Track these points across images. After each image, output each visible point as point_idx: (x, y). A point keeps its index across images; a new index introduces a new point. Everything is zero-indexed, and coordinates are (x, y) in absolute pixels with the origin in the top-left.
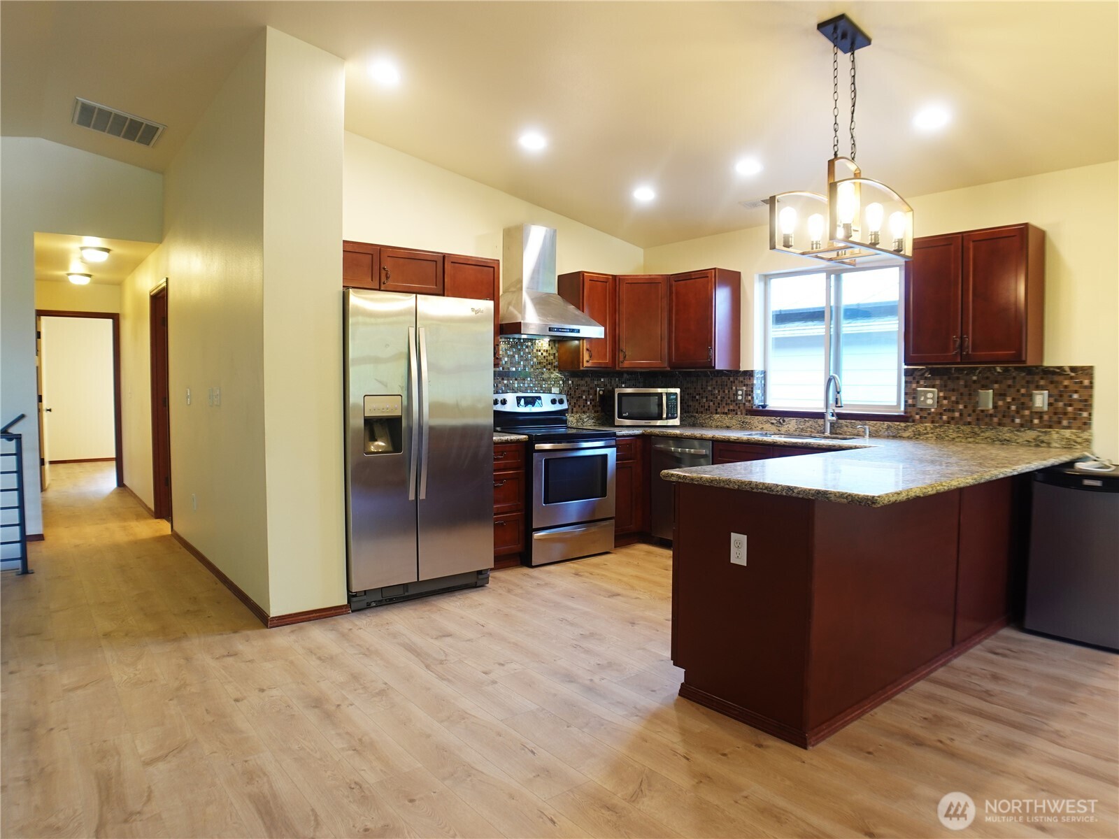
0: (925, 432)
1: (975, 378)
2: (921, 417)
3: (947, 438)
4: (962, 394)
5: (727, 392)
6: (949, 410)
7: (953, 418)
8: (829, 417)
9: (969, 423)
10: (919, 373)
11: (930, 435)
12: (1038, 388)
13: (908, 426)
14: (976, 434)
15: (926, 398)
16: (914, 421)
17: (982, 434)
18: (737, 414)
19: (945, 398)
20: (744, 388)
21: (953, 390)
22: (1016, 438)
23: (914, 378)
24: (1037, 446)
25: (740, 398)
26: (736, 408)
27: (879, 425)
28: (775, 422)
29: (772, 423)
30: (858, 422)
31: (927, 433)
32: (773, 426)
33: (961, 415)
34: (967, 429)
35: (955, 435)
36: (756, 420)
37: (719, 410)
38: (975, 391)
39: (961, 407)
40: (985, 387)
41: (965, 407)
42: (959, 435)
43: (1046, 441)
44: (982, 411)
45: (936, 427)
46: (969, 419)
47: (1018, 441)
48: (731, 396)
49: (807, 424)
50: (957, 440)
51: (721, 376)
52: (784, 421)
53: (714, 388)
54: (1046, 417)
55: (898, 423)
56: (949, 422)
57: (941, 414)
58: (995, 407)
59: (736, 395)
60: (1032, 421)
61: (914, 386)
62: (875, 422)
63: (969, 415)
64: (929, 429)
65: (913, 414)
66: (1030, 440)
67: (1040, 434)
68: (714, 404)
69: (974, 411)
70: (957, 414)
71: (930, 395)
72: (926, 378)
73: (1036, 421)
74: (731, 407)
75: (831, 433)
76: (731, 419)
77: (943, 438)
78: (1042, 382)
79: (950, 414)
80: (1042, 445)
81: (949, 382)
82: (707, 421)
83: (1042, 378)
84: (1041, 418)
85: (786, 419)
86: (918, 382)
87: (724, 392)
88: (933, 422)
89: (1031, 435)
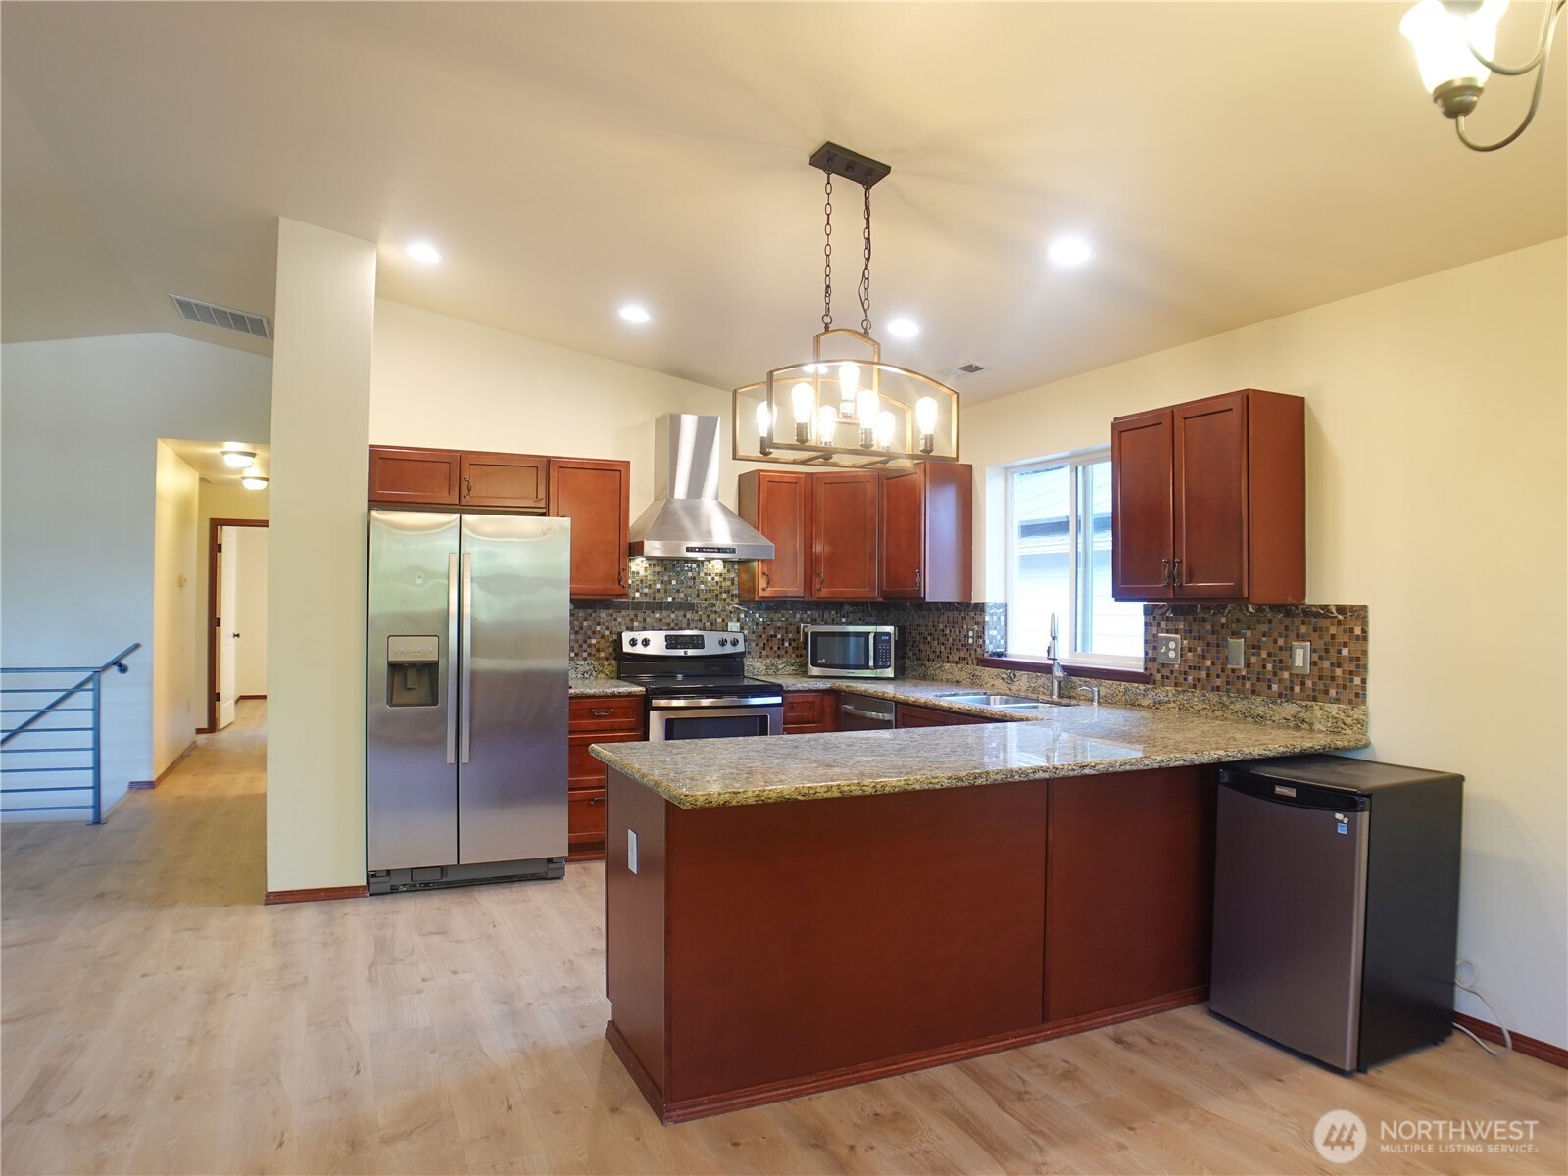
0: (1166, 699)
1: (1223, 620)
2: (1163, 677)
3: (1191, 710)
4: (1208, 644)
5: (958, 632)
6: (1194, 668)
7: (1199, 680)
8: (1058, 673)
9: (1218, 689)
10: (1160, 612)
11: (1172, 704)
12: (1298, 637)
13: (1148, 689)
14: (1224, 704)
15: (1168, 649)
16: (1155, 682)
17: (1232, 706)
18: (968, 663)
19: (1190, 650)
20: (976, 627)
21: (1199, 638)
22: (1271, 713)
23: (1155, 619)
24: (1297, 728)
25: (971, 641)
26: (967, 655)
27: (1115, 686)
28: (1005, 676)
29: (1003, 679)
30: (1093, 681)
31: (1169, 702)
32: (1004, 683)
33: (1208, 675)
34: (1213, 697)
35: (1200, 706)
36: (987, 673)
37: (950, 658)
38: (1224, 639)
39: (1209, 663)
40: (1235, 634)
41: (1213, 663)
42: (1205, 706)
43: (1307, 720)
44: (1233, 671)
45: (1179, 693)
46: (1218, 682)
47: (1273, 719)
48: (963, 638)
49: (1040, 682)
50: (1203, 713)
51: (952, 610)
52: (1015, 676)
53: (946, 627)
54: (1309, 684)
55: (1136, 685)
56: (1194, 686)
57: (1185, 673)
58: (1248, 665)
59: (967, 637)
60: (1292, 689)
61: (1155, 630)
62: (1111, 682)
63: (1218, 677)
64: (1170, 695)
65: (1155, 672)
66: (1288, 718)
67: (1300, 709)
68: (945, 649)
69: (1223, 670)
70: (1204, 674)
71: (1172, 645)
72: (1168, 619)
73: (1297, 689)
74: (962, 655)
75: (1061, 696)
76: (962, 670)
77: (1187, 710)
78: (1303, 629)
79: (1196, 674)
80: (1303, 727)
81: (1194, 627)
82: (937, 672)
83: (1303, 623)
84: (1303, 684)
85: (1018, 673)
86: (1159, 625)
87: (955, 631)
88: (1176, 685)
89: (1289, 709)
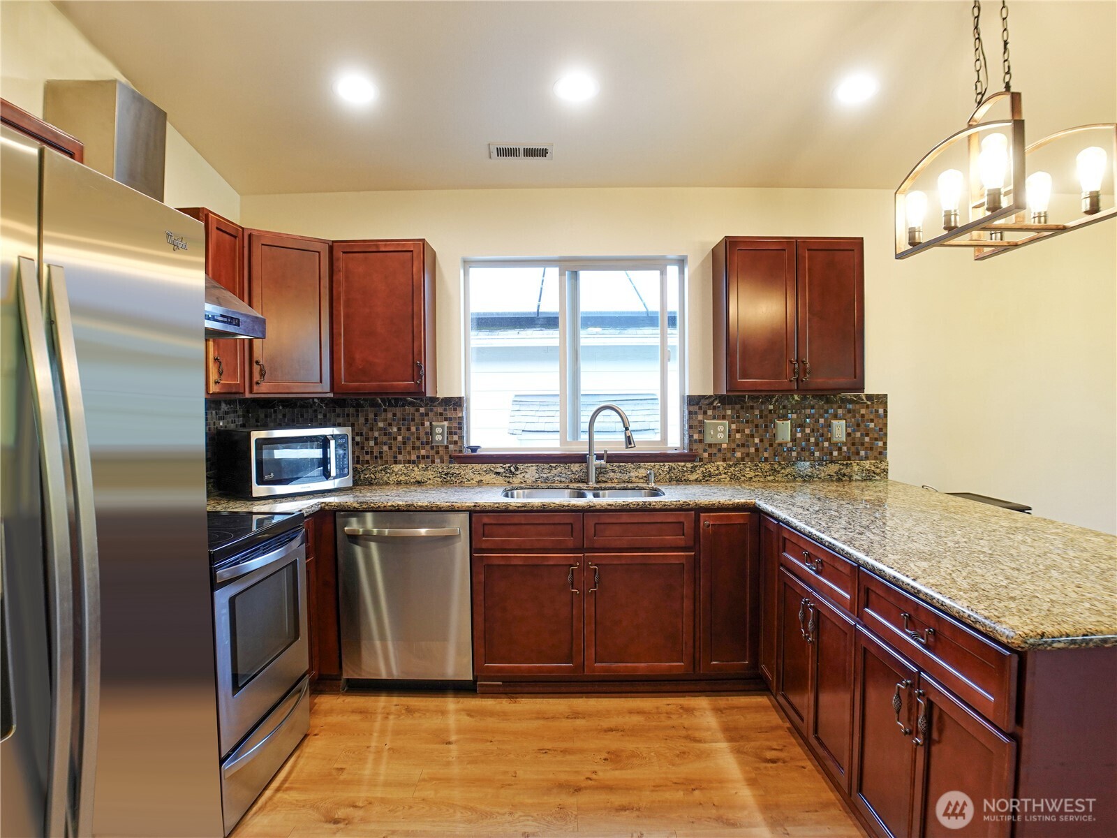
0: (717, 472)
1: (771, 407)
2: (710, 455)
3: (743, 478)
4: (757, 426)
5: (413, 429)
6: (743, 445)
7: (748, 455)
8: (595, 463)
9: (766, 460)
10: (707, 402)
11: (723, 476)
12: (836, 417)
13: (696, 466)
14: (775, 470)
15: (716, 432)
16: (701, 460)
17: (783, 471)
18: (433, 462)
19: (738, 431)
20: (446, 423)
21: (747, 422)
22: (818, 472)
23: (700, 408)
24: (839, 480)
25: (438, 438)
26: (432, 453)
27: (657, 467)
28: (502, 470)
29: (498, 474)
30: (629, 465)
31: (720, 474)
32: (500, 478)
33: (757, 450)
34: (766, 467)
35: (752, 474)
36: (468, 470)
37: (400, 457)
38: (772, 421)
39: (757, 440)
40: (785, 418)
41: (761, 441)
42: (757, 474)
43: (847, 474)
44: (780, 445)
45: (730, 466)
46: (766, 455)
47: (820, 476)
48: (422, 435)
49: (554, 471)
50: (754, 479)
51: (403, 406)
52: (517, 469)
53: (390, 425)
54: (845, 449)
55: (683, 464)
56: (743, 459)
57: (734, 450)
58: (794, 440)
59: (431, 433)
60: (831, 454)
61: (700, 417)
62: (653, 464)
63: (766, 450)
64: (721, 468)
65: (700, 451)
66: (831, 474)
67: (841, 467)
68: (390, 448)
69: (771, 445)
70: (752, 450)
71: (720, 428)
72: (715, 408)
73: (835, 453)
74: (423, 452)
75: (598, 482)
76: (426, 469)
77: (738, 478)
78: (840, 411)
79: (744, 450)
80: (844, 479)
81: (742, 413)
82: (378, 475)
83: (840, 407)
84: (840, 449)
85: (520, 466)
86: (705, 413)
87: (409, 429)
88: (724, 460)
89: (833, 468)
